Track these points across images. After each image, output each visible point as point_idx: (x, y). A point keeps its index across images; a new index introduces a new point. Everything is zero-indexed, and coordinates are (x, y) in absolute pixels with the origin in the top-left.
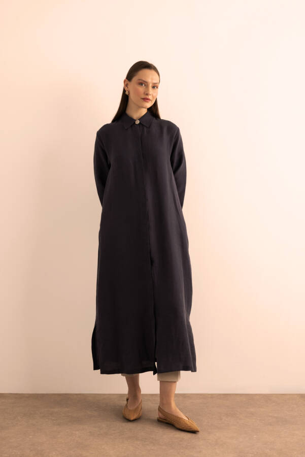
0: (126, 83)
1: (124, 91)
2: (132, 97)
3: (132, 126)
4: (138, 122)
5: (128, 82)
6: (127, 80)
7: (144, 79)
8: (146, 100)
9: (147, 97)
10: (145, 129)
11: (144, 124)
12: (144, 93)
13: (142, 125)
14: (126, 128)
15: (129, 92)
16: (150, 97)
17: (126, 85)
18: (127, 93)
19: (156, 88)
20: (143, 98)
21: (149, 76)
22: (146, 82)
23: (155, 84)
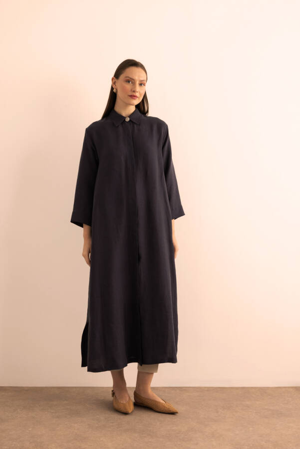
0: (114, 81)
1: (112, 89)
2: (120, 95)
3: (122, 123)
4: (128, 119)
5: (116, 80)
6: (115, 78)
7: (130, 77)
8: (133, 97)
9: (134, 94)
10: (135, 126)
11: (134, 121)
12: (131, 90)
13: (132, 122)
14: (117, 125)
15: (116, 90)
16: (137, 94)
17: (114, 83)
18: (115, 90)
19: (143, 85)
20: (130, 95)
21: (136, 74)
22: (133, 80)
23: (142, 81)
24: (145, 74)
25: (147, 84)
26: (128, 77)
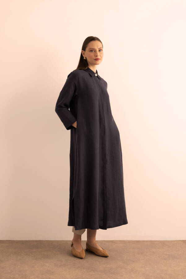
4: (96, 75)
19: (101, 51)
20: (95, 59)
21: (95, 45)
22: (94, 49)
23: (100, 48)
24: (101, 43)
25: (104, 49)
26: (91, 48)
